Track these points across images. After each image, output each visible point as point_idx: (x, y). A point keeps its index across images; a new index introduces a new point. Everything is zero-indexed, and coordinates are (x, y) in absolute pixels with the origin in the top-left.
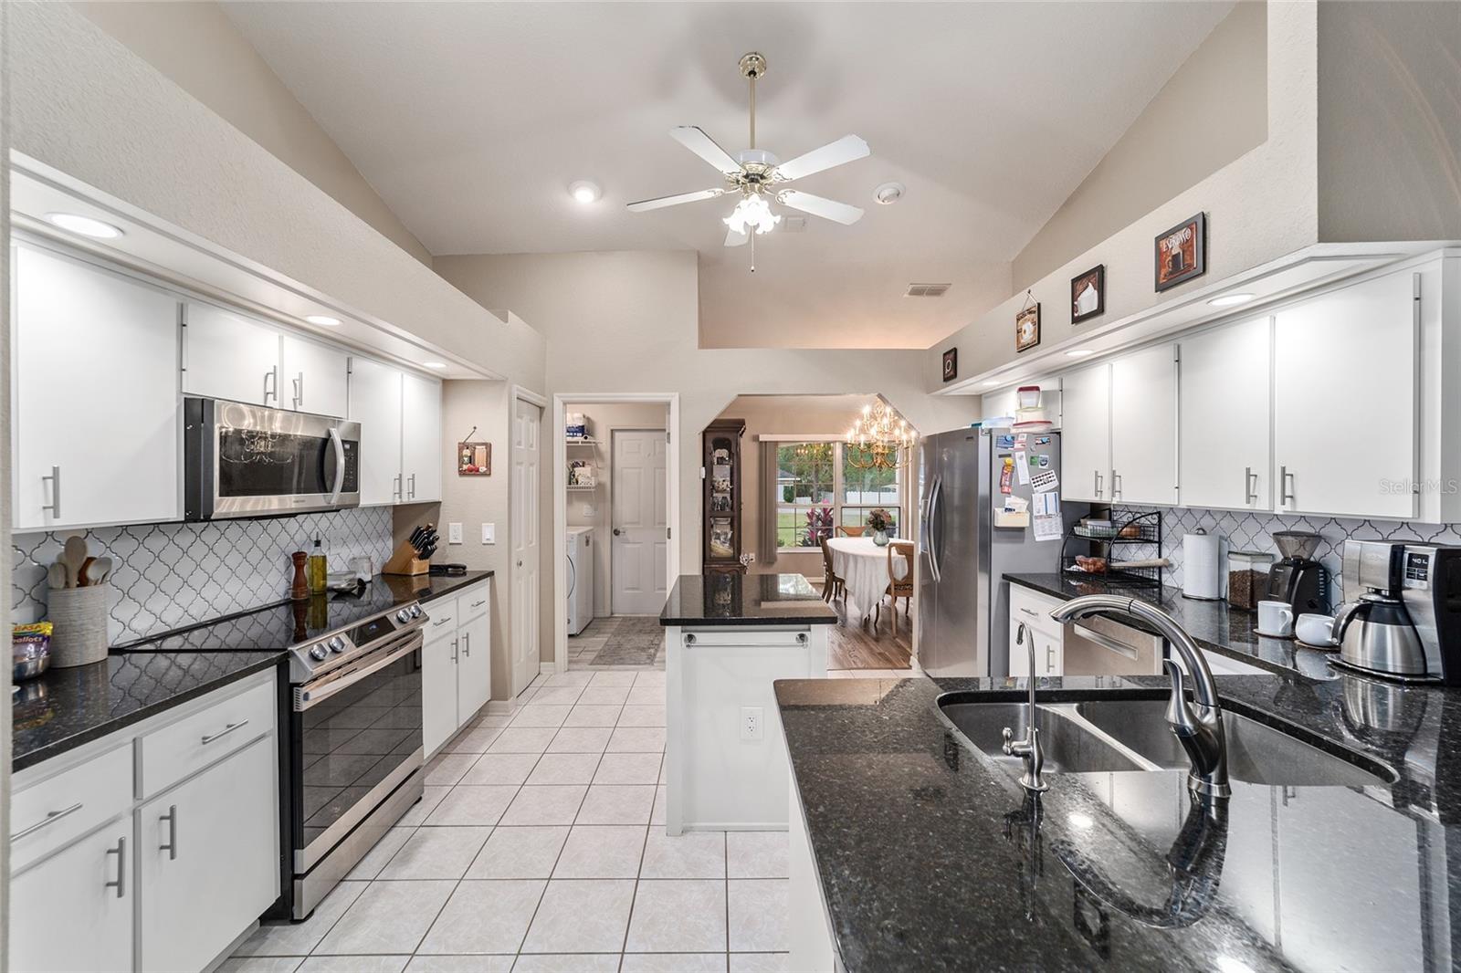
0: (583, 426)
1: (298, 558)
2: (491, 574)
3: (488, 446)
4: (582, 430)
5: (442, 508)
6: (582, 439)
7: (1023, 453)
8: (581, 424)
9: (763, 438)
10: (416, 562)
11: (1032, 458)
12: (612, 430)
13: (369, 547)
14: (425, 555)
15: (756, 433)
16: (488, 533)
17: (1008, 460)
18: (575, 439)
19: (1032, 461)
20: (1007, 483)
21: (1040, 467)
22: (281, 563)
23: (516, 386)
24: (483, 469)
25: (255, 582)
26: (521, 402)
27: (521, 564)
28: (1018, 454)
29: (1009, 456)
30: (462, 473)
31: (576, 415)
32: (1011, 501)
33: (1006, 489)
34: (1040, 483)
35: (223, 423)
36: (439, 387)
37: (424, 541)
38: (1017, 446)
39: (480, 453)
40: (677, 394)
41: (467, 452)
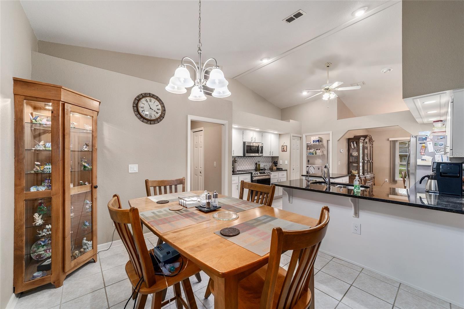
0: (319, 140)
1: (256, 164)
2: (287, 170)
3: (287, 146)
4: (318, 141)
5: (279, 158)
6: (318, 143)
7: (431, 142)
8: (318, 139)
9: (390, 139)
10: (274, 167)
11: (435, 143)
12: (328, 140)
13: (267, 164)
14: (276, 166)
15: (388, 138)
16: (286, 162)
17: (424, 145)
18: (316, 143)
19: (435, 145)
20: (423, 152)
21: (439, 146)
22: (254, 164)
23: (292, 134)
24: (285, 150)
25: (251, 166)
26: (293, 137)
27: (294, 169)
28: (428, 143)
29: (425, 143)
30: (282, 151)
31: (317, 137)
32: (424, 157)
33: (423, 154)
34: (439, 151)
35: (246, 144)
36: (279, 135)
37: (275, 163)
38: (427, 140)
39: (285, 147)
40: (331, 132)
41: (283, 147)
